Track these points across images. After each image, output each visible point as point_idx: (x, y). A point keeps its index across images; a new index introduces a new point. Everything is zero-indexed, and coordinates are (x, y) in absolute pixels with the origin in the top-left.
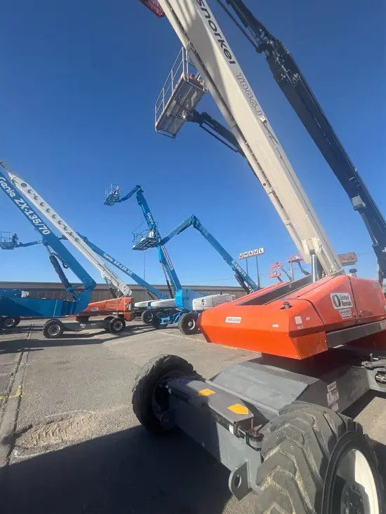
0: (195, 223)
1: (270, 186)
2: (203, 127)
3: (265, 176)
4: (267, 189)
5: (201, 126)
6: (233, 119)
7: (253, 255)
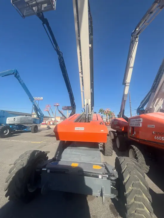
0: (16, 74)
1: (82, 74)
2: (44, 26)
3: (82, 69)
4: (80, 74)
5: (43, 24)
6: (79, 36)
7: (37, 100)
